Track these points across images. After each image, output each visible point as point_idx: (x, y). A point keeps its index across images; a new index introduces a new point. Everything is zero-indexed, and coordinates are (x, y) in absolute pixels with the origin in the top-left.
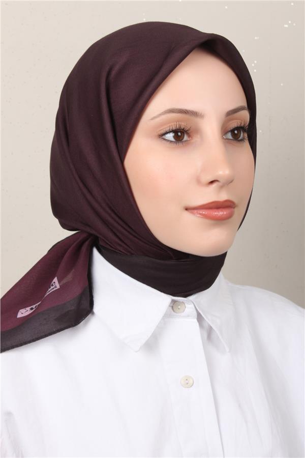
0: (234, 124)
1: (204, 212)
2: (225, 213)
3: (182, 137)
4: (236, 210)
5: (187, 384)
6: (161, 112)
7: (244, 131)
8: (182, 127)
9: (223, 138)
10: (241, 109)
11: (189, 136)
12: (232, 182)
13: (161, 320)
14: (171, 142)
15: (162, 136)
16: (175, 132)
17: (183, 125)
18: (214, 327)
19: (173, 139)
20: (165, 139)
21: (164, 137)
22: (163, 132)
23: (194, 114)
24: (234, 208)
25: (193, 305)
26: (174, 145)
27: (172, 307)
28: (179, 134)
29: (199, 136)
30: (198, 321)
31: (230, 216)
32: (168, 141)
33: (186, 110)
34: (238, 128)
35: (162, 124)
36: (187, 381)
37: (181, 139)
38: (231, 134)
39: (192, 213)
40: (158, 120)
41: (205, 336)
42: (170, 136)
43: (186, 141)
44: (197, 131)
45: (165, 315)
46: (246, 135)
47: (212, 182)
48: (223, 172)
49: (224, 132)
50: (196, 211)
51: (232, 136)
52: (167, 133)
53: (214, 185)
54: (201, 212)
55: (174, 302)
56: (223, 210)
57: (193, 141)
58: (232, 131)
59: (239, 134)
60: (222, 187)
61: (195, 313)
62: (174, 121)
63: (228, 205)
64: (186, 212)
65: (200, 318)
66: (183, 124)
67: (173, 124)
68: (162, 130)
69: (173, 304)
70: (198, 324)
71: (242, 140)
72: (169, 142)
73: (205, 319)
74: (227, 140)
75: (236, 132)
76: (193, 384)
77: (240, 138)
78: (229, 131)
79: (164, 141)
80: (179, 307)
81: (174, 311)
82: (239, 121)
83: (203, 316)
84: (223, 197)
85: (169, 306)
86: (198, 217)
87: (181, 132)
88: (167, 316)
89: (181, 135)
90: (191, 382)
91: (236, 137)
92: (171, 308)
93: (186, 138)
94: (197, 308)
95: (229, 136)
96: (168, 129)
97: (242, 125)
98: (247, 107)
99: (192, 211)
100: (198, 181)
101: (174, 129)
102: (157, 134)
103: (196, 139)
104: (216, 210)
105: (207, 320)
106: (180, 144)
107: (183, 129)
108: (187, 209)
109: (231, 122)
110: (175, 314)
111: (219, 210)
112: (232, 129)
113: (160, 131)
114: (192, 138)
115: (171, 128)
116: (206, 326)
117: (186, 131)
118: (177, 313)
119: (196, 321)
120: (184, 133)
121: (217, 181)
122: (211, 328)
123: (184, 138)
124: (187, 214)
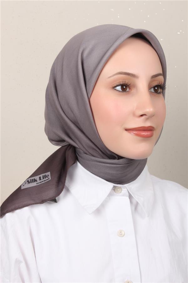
0: (155, 84)
2: (149, 134)
4: (154, 132)
5: (121, 234)
7: (161, 88)
9: (149, 91)
10: (159, 75)
11: (130, 89)
13: (107, 196)
14: (119, 91)
16: (122, 86)
17: (127, 82)
18: (139, 202)
19: (120, 90)
20: (116, 90)
21: (115, 88)
23: (133, 76)
24: (154, 131)
25: (127, 189)
26: (121, 93)
28: (124, 87)
29: (135, 89)
30: (129, 198)
31: (151, 136)
32: (118, 90)
33: (129, 73)
34: (157, 86)
35: (115, 81)
37: (125, 90)
38: (154, 89)
39: (130, 133)
40: (112, 78)
41: (134, 208)
42: (119, 88)
43: (128, 91)
44: (134, 86)
45: (109, 194)
46: (162, 91)
47: (142, 115)
48: (149, 110)
49: (150, 88)
52: (117, 86)
54: (134, 132)
55: (114, 187)
56: (148, 132)
58: (154, 87)
59: (158, 90)
60: (147, 119)
61: (127, 194)
62: (122, 79)
63: (150, 129)
64: (126, 131)
65: (130, 197)
68: (114, 84)
70: (129, 200)
72: (118, 92)
73: (134, 197)
75: (156, 88)
76: (124, 235)
77: (159, 92)
80: (118, 190)
81: (115, 192)
82: (158, 82)
83: (132, 195)
84: (148, 124)
85: (112, 189)
86: (133, 135)
88: (110, 195)
89: (125, 87)
90: (123, 233)
91: (156, 91)
92: (113, 191)
93: (128, 90)
94: (129, 191)
95: (152, 90)
96: (118, 83)
97: (160, 84)
98: (162, 74)
99: (130, 131)
100: (134, 114)
101: (122, 83)
102: (111, 87)
103: (133, 91)
104: (144, 132)
105: (135, 198)
106: (125, 93)
109: (154, 82)
110: (116, 194)
111: (146, 132)
113: (113, 85)
114: (131, 90)
115: (120, 83)
116: (134, 202)
117: (128, 85)
118: (117, 193)
119: (128, 198)
120: (127, 86)
121: (145, 115)
122: (137, 203)
123: (127, 90)
124: (126, 133)
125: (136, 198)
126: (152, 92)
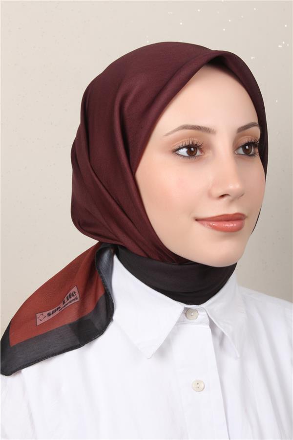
0: (245, 140)
1: (214, 224)
2: (235, 225)
3: (195, 152)
4: (246, 222)
5: (199, 387)
6: (174, 128)
7: (255, 146)
8: (195, 143)
9: (234, 153)
10: (252, 125)
11: (202, 151)
12: (242, 196)
13: (175, 325)
14: (184, 156)
15: (176, 151)
16: (188, 147)
17: (196, 141)
18: (225, 333)
19: (186, 154)
20: (178, 154)
21: (177, 152)
22: (176, 147)
23: (207, 130)
24: (245, 219)
25: (206, 313)
26: (187, 160)
27: (186, 314)
28: (192, 149)
29: (211, 151)
30: (211, 328)
31: (239, 228)
32: (181, 156)
33: (199, 126)
34: (249, 144)
35: (176, 140)
36: (198, 385)
37: (194, 154)
38: (243, 149)
39: (204, 225)
40: (172, 136)
41: (218, 343)
42: (184, 151)
43: (198, 156)
44: (209, 146)
45: (178, 321)
46: (257, 150)
47: (223, 196)
48: (234, 186)
49: (236, 147)
50: (206, 223)
51: (243, 151)
52: (180, 148)
53: (225, 199)
54: (211, 224)
55: (186, 309)
56: (234, 222)
57: (205, 156)
58: (244, 147)
59: (250, 150)
60: (232, 201)
61: (207, 321)
62: (187, 136)
63: (239, 218)
64: (196, 223)
65: (212, 325)
66: (195, 139)
67: (186, 140)
68: (175, 145)
69: (186, 312)
70: (210, 330)
71: (253, 155)
72: (181, 158)
74: (238, 156)
75: (247, 147)
76: (204, 388)
77: (251, 153)
78: (241, 147)
79: (177, 156)
80: (192, 314)
81: (187, 318)
82: (249, 137)
83: (215, 323)
84: (233, 210)
85: (182, 313)
86: (209, 228)
87: (194, 147)
88: (180, 323)
89: (194, 150)
90: (202, 386)
91: (247, 152)
92: (184, 315)
93: (198, 153)
94: (209, 315)
95: (241, 151)
96: (182, 144)
97: (253, 141)
98: (258, 123)
99: (203, 222)
100: (210, 195)
101: (187, 144)
102: (170, 149)
103: (208, 154)
104: (226, 222)
106: (193, 159)
107: (196, 144)
108: (197, 220)
109: (243, 138)
110: (187, 320)
111: (230, 222)
112: (243, 144)
113: (174, 146)
114: (204, 153)
115: (184, 143)
116: (218, 333)
117: (199, 147)
118: (190, 319)
119: (208, 327)
120: (196, 148)
121: (228, 195)
122: (223, 335)
123: (196, 153)
124: (197, 225)
125: (220, 327)
126: (240, 154)
